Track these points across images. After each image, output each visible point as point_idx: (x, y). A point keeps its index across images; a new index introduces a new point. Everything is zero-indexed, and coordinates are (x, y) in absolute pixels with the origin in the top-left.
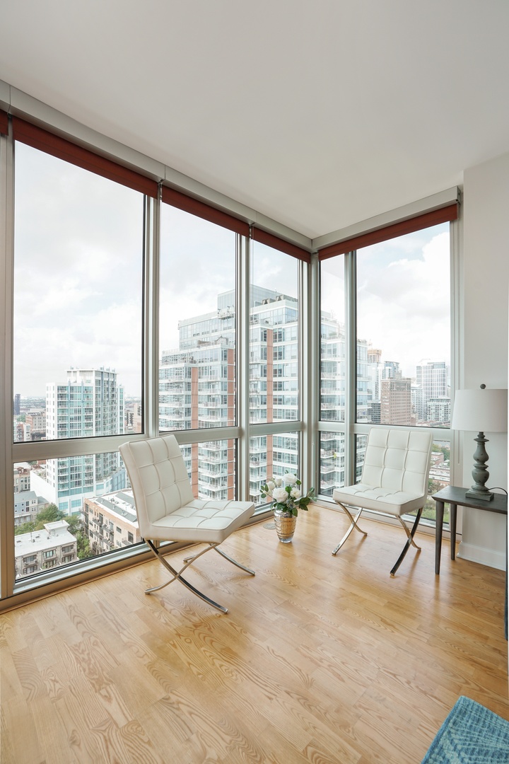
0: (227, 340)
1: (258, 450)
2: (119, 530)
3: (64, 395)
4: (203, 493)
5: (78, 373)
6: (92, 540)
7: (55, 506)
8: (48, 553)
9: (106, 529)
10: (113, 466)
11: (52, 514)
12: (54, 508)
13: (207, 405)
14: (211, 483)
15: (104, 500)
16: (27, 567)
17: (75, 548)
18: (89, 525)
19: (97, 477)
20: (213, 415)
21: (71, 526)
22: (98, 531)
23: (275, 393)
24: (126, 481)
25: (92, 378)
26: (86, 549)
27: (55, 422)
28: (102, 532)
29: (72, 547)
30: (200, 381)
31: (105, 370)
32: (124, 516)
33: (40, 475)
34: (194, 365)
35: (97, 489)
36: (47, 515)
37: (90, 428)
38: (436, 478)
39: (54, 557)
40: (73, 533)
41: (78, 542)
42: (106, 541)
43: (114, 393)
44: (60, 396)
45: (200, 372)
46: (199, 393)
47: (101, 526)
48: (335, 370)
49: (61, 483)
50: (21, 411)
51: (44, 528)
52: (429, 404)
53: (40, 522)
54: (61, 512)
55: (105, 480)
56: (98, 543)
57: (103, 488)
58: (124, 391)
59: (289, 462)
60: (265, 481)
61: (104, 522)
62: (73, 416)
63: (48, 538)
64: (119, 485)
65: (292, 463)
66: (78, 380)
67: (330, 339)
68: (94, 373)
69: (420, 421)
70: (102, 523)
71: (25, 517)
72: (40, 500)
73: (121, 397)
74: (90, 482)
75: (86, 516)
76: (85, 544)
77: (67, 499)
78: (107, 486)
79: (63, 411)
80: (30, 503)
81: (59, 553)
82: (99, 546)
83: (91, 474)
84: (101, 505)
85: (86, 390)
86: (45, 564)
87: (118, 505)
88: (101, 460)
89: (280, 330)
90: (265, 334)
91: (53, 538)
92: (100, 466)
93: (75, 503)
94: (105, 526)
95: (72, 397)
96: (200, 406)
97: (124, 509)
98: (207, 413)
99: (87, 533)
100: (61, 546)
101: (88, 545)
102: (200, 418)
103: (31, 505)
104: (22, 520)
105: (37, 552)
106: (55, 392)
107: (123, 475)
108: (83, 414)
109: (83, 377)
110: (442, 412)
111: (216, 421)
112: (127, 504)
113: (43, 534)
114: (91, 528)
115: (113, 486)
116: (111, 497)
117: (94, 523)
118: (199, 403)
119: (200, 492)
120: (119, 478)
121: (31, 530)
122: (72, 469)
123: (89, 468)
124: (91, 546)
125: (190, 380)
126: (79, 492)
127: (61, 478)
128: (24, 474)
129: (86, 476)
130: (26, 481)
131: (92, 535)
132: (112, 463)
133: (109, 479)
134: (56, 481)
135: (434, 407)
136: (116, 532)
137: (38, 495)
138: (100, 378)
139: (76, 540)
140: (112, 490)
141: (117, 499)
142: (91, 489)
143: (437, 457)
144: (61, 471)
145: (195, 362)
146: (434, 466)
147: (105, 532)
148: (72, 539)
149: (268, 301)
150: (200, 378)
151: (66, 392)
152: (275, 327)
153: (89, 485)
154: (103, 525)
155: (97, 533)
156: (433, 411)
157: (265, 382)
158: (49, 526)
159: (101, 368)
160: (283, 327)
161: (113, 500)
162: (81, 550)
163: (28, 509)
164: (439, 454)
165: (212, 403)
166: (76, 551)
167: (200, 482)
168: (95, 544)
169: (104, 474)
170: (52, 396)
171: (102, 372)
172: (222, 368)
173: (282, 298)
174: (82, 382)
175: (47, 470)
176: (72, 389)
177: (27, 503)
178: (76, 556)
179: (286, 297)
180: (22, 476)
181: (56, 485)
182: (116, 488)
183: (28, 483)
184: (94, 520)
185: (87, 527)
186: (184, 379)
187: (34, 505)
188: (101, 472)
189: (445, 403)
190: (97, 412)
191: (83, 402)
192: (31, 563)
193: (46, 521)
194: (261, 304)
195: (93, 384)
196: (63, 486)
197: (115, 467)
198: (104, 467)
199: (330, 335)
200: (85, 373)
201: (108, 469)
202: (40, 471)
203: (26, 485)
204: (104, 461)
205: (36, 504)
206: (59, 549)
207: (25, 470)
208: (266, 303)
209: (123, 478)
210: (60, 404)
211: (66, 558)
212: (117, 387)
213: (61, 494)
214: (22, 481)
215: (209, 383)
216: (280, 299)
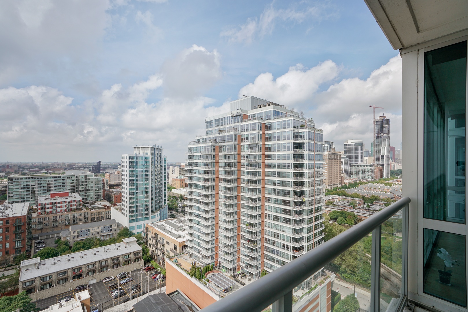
0: (237, 129)
1: (256, 196)
2: (168, 243)
3: (133, 162)
4: (221, 221)
5: (140, 149)
6: (151, 249)
7: (127, 228)
8: (126, 256)
9: (160, 243)
10: (160, 204)
11: (126, 233)
12: (126, 229)
13: (225, 169)
14: (227, 216)
15: (158, 225)
16: (114, 264)
17: (141, 253)
18: (149, 240)
19: (151, 211)
20: (229, 174)
21: (138, 240)
22: (155, 244)
23: (266, 161)
24: (168, 214)
25: (149, 152)
26: (148, 254)
27: (128, 178)
28: (157, 244)
29: (139, 253)
30: (220, 154)
31: (156, 147)
32: (170, 235)
33: (117, 210)
34: (216, 144)
35: (152, 218)
36: (123, 234)
37: (148, 182)
38: (360, 214)
39: (129, 258)
40: (140, 244)
41: (143, 250)
42: (160, 250)
43: (161, 161)
44: (131, 162)
45: (220, 149)
46: (220, 161)
47: (156, 241)
48: (304, 148)
49: (131, 214)
50: (101, 171)
51: (122, 241)
52: (352, 168)
53: (120, 238)
54: (131, 232)
55: (156, 213)
56: (155, 251)
57: (155, 218)
58: (167, 159)
59: (275, 203)
60: (260, 214)
61: (159, 239)
62: (138, 174)
63: (125, 247)
64: (164, 216)
65: (277, 204)
66: (141, 153)
67: (301, 129)
68: (150, 149)
69: (347, 178)
70: (157, 239)
71: (110, 235)
72: (119, 225)
73: (165, 163)
74: (148, 214)
75: (147, 235)
76: (147, 251)
77: (134, 224)
78: (157, 217)
79: (132, 171)
80: (113, 226)
81: (132, 256)
82: (155, 253)
83: (148, 210)
84: (156, 228)
85: (146, 158)
86: (124, 263)
87: (166, 228)
88: (154, 201)
89: (269, 124)
90: (261, 126)
91: (128, 247)
92: (153, 204)
93: (139, 227)
94: (159, 240)
95: (137, 163)
96: (220, 169)
97: (170, 231)
98: (224, 173)
99: (147, 245)
100: (133, 252)
101: (148, 252)
102: (220, 176)
103: (113, 227)
104: (108, 236)
105: (120, 256)
106: (128, 160)
107: (166, 210)
108: (144, 173)
109: (143, 151)
110: (360, 173)
111: (231, 178)
112: (172, 227)
113: (122, 245)
114: (150, 242)
115: (161, 217)
116: (162, 223)
117: (152, 239)
118: (220, 167)
119: (220, 221)
120: (164, 212)
121: (115, 243)
122: (137, 206)
123: (147, 206)
124: (150, 253)
125: (214, 153)
126: (140, 220)
127: (130, 212)
128: (107, 209)
129: (145, 210)
130: (108, 213)
131: (150, 246)
132: (160, 203)
133: (159, 212)
134: (128, 213)
135: (355, 170)
136: (166, 245)
137: (117, 222)
138: (153, 152)
139: (141, 249)
140: (160, 219)
141: (165, 225)
142: (148, 218)
143: (359, 201)
144: (130, 207)
145: (217, 143)
146: (358, 207)
147: (159, 244)
148: (139, 248)
149: (262, 106)
150: (220, 152)
151: (134, 160)
152: (266, 122)
153: (147, 216)
154: (158, 240)
155: (154, 245)
156: (355, 172)
157: (261, 155)
158: (125, 240)
159: (154, 146)
160: (271, 122)
161: (163, 225)
162: (145, 255)
163: (111, 230)
164: (360, 199)
165: (228, 167)
166: (142, 256)
167: (220, 215)
168: (152, 252)
169: (155, 209)
170: (126, 162)
171: (155, 148)
172: (234, 146)
173: (271, 104)
174: (143, 154)
175: (122, 207)
176: (137, 158)
177: (111, 226)
178: (142, 258)
179: (273, 104)
180: (106, 210)
181: (128, 216)
182: (162, 218)
183: (109, 214)
184: (152, 237)
185: (147, 241)
186: (211, 153)
187: (115, 227)
188: (153, 208)
189: (362, 168)
190: (152, 172)
191: (143, 166)
192: (116, 262)
193: (123, 237)
194: (257, 108)
195: (149, 155)
196: (132, 216)
197: (161, 205)
198: (155, 205)
199: (301, 126)
200: (145, 149)
201: (157, 206)
202: (117, 207)
203: (108, 216)
204: (156, 201)
205: (116, 227)
206: (132, 254)
207: (108, 207)
208: (260, 107)
209: (166, 212)
210: (130, 167)
211: (136, 260)
212: (163, 157)
213: (131, 221)
214: (106, 213)
215: (225, 155)
216: (269, 105)
